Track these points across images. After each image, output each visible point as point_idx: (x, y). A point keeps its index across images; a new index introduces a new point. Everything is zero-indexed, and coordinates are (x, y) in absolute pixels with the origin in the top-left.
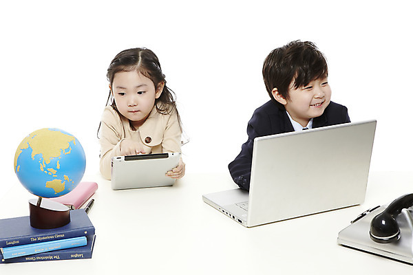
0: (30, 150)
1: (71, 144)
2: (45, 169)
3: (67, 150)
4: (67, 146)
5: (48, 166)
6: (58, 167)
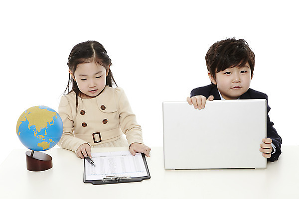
0: (27, 122)
1: (54, 118)
2: (37, 135)
3: (51, 123)
4: (51, 120)
5: (39, 133)
6: (46, 134)
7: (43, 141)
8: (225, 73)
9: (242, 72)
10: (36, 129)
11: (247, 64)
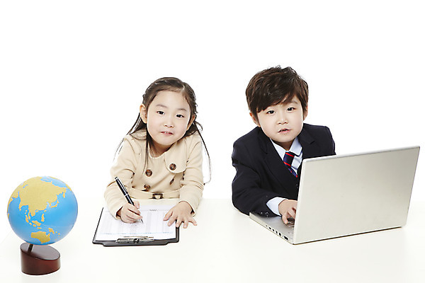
0: (19, 200)
2: (30, 221)
3: (54, 203)
4: (55, 199)
5: (33, 218)
6: (43, 220)
7: (40, 230)
8: (267, 113)
9: (290, 109)
10: (28, 211)
11: (295, 99)
